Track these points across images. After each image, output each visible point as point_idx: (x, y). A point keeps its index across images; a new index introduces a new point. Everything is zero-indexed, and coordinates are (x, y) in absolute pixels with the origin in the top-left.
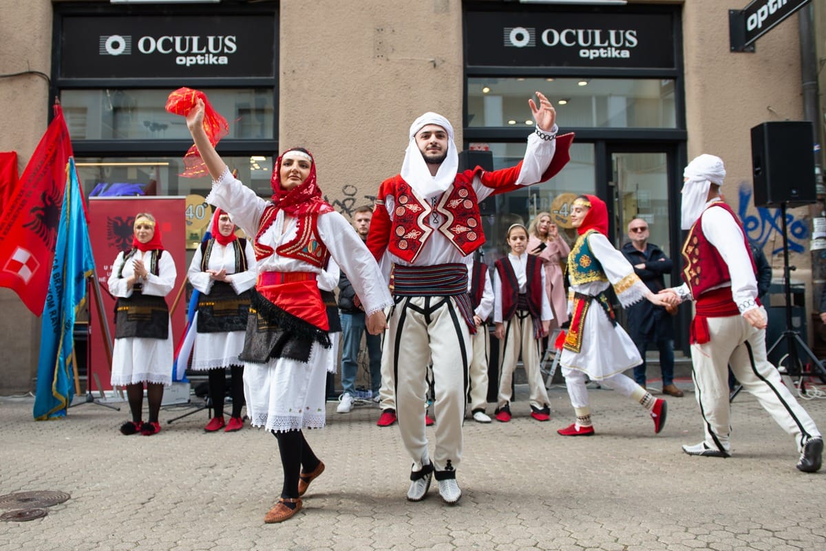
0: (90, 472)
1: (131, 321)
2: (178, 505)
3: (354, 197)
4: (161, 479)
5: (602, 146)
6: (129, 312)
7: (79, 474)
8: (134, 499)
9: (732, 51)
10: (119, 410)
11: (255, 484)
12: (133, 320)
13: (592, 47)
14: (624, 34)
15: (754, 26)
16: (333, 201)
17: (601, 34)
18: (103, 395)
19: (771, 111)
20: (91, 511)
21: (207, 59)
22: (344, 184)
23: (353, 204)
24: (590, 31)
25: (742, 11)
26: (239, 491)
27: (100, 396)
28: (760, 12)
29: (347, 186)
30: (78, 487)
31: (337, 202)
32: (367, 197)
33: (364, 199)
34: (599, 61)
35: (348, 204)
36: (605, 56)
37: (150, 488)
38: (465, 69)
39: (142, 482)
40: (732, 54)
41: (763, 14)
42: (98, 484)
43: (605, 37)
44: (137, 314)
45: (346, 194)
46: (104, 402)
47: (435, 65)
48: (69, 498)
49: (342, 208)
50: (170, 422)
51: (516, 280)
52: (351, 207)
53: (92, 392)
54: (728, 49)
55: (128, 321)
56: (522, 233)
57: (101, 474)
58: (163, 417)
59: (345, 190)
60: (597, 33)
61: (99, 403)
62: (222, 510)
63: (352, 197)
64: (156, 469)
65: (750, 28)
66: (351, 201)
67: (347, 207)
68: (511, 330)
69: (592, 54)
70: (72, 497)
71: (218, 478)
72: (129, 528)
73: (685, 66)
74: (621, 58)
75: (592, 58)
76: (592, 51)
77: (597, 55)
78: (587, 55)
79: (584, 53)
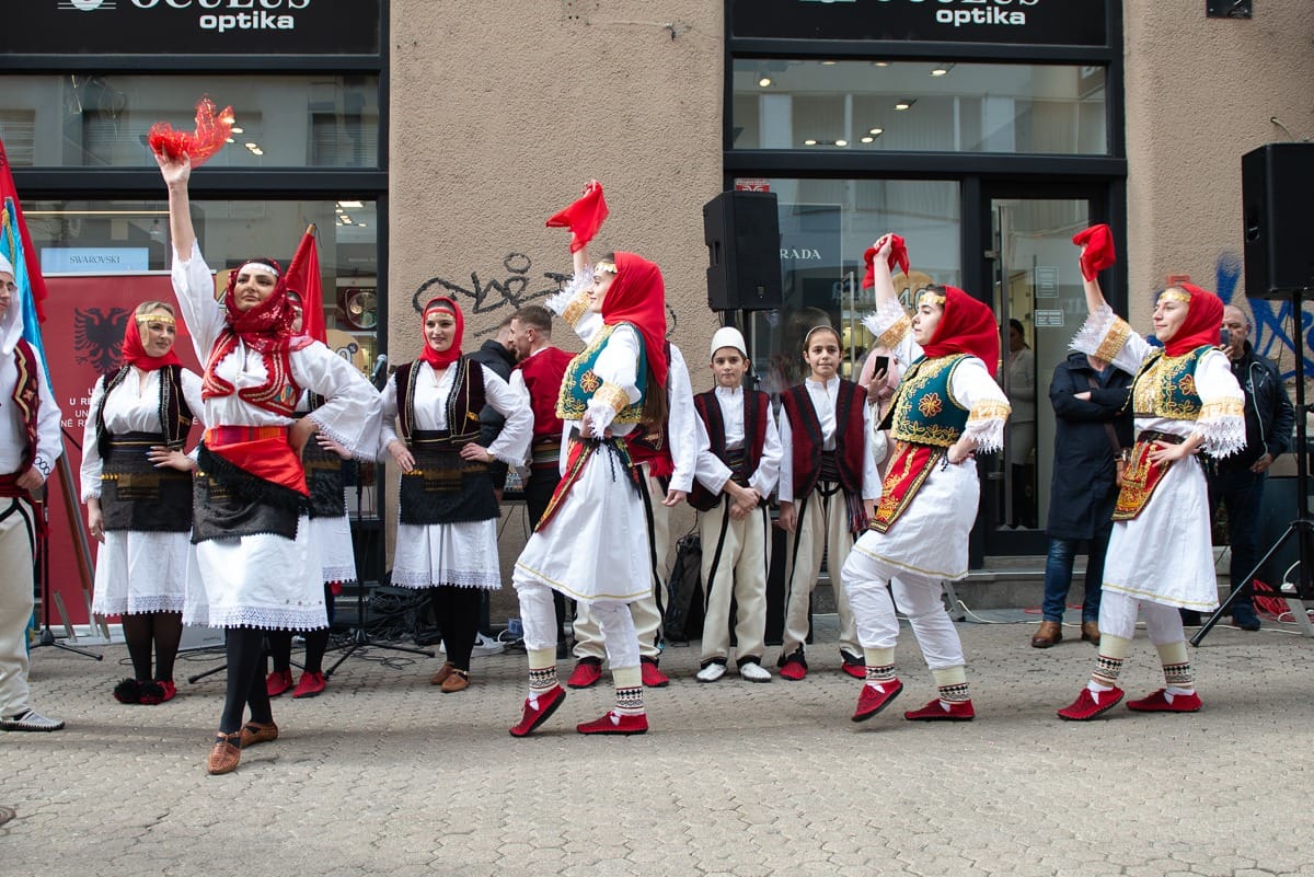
0: (50, 771)
1: (123, 500)
2: (211, 827)
3: (526, 275)
4: (180, 782)
5: (974, 185)
6: (120, 485)
7: (30, 774)
8: (132, 818)
9: (1209, 15)
10: (100, 658)
11: (349, 790)
12: (128, 499)
13: (958, 4)
16: (487, 283)
18: (70, 632)
19: (1276, 124)
20: (54, 840)
21: (256, 19)
22: (506, 252)
23: (523, 288)
26: (322, 803)
27: (65, 634)
29: (512, 256)
30: (28, 797)
31: (494, 284)
32: (549, 275)
33: (543, 278)
34: (969, 30)
35: (514, 287)
36: (982, 21)
37: (160, 797)
38: (727, 42)
39: (145, 787)
40: (1211, 20)
42: (65, 792)
44: (132, 488)
45: (510, 270)
46: (73, 644)
47: (673, 37)
48: (14, 817)
49: (503, 295)
50: (193, 680)
51: (818, 426)
52: (519, 294)
53: (51, 627)
54: (1203, 13)
55: (118, 500)
56: (830, 340)
57: (70, 773)
58: (181, 672)
59: (509, 262)
61: (63, 647)
62: (291, 836)
63: (521, 276)
64: (170, 764)
66: (521, 283)
67: (513, 293)
68: (808, 516)
69: (958, 18)
70: (19, 814)
71: (282, 781)
72: (122, 869)
73: (1126, 42)
74: (1011, 25)
75: (957, 24)
76: (958, 13)
77: (967, 20)
78: (949, 20)
79: (945, 16)
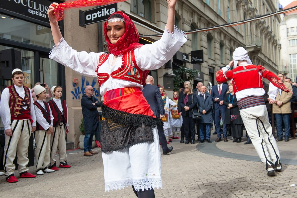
5: (37, 53)
13: (33, 9)
14: (44, 7)
15: (90, 19)
17: (36, 4)
19: (90, 50)
24: (32, 2)
25: (84, 11)
28: (93, 15)
34: (35, 16)
36: (38, 14)
40: (80, 27)
41: (94, 16)
43: (38, 7)
54: (79, 25)
60: (35, 3)
65: (87, 19)
68: (57, 131)
69: (33, 12)
73: (64, 27)
74: (43, 17)
75: (33, 14)
76: (33, 11)
77: (35, 13)
78: (31, 12)
79: (30, 11)
